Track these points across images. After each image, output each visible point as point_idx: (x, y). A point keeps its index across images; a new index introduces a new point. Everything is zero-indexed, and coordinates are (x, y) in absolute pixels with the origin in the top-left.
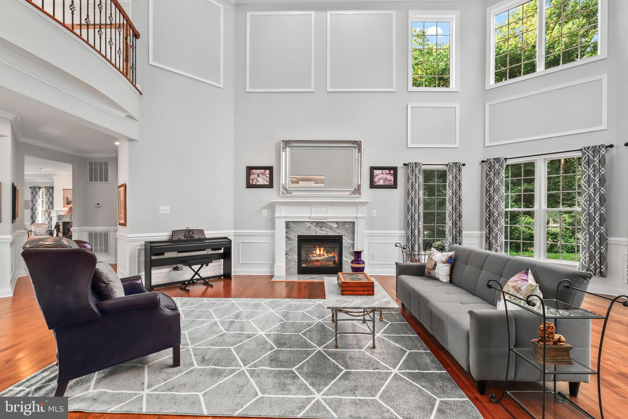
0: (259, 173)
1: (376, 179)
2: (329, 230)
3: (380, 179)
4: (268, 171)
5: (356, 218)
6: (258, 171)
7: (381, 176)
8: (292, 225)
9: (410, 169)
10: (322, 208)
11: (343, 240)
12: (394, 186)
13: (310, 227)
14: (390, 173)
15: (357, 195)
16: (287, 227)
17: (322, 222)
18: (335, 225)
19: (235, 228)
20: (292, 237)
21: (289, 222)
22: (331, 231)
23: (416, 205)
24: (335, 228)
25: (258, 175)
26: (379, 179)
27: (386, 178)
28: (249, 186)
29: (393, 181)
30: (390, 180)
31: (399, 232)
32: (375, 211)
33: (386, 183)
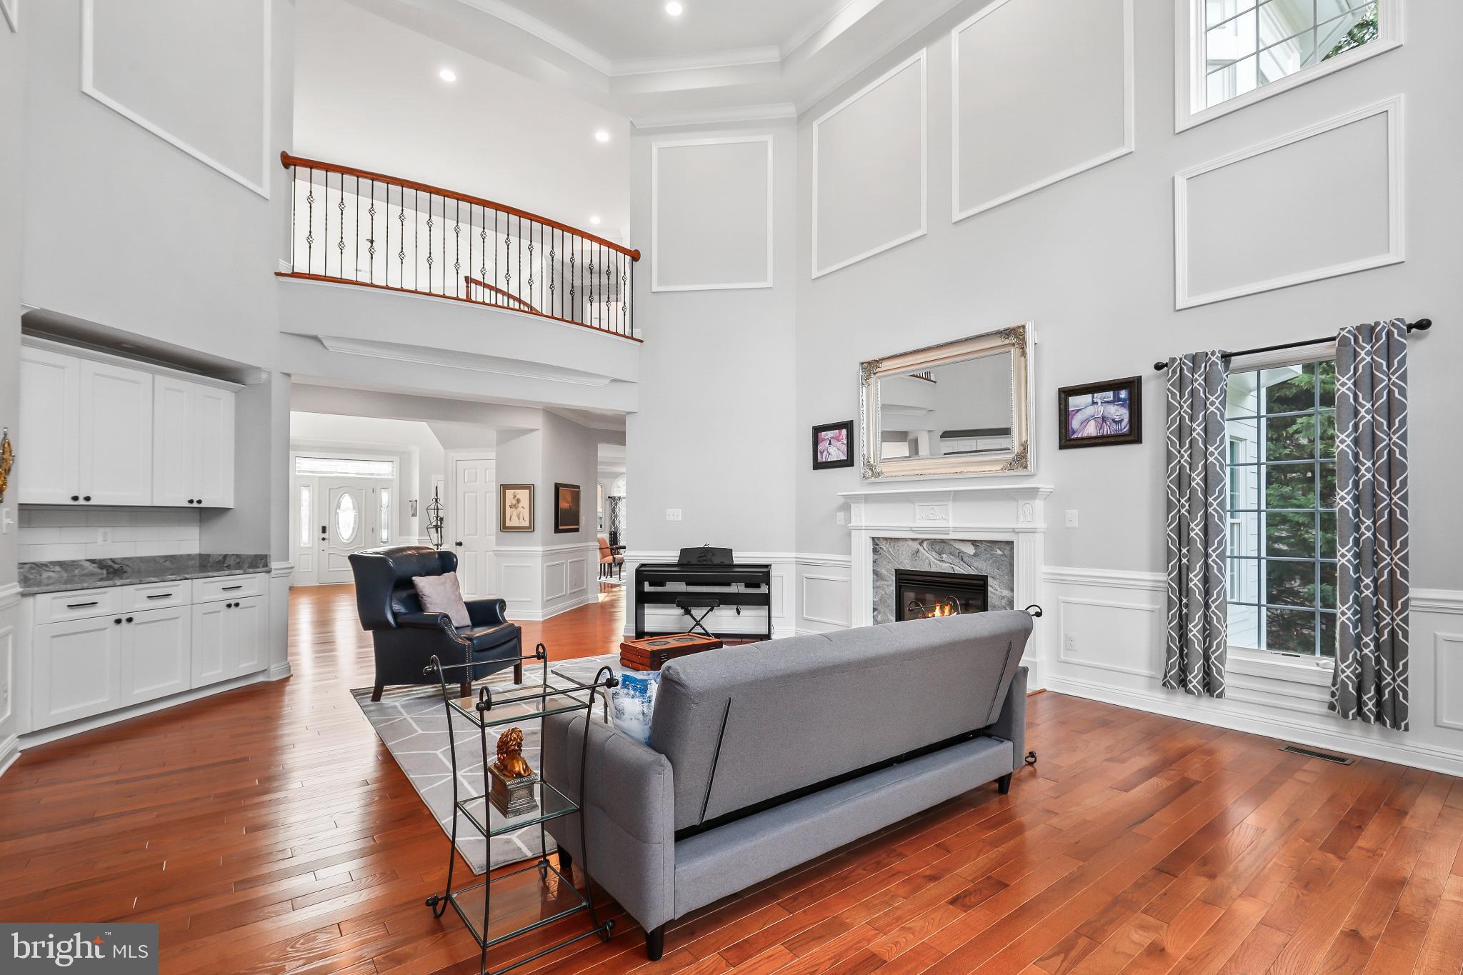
0: (832, 438)
1: (1075, 423)
2: (957, 561)
3: (1087, 421)
4: (844, 432)
5: (1014, 531)
6: (829, 432)
7: (1091, 410)
8: (883, 545)
9: (1172, 377)
10: (935, 507)
11: (989, 588)
12: (1134, 435)
13: (918, 552)
14: (1117, 399)
15: (1021, 472)
16: (875, 551)
17: (942, 541)
18: (970, 550)
19: (798, 550)
20: (884, 571)
21: (878, 538)
22: (962, 563)
23: (1193, 491)
24: (969, 556)
25: (830, 441)
26: (1085, 422)
27: (1106, 414)
28: (818, 465)
29: (1126, 420)
30: (1117, 418)
31: (1148, 576)
32: (1073, 514)
33: (1107, 431)
